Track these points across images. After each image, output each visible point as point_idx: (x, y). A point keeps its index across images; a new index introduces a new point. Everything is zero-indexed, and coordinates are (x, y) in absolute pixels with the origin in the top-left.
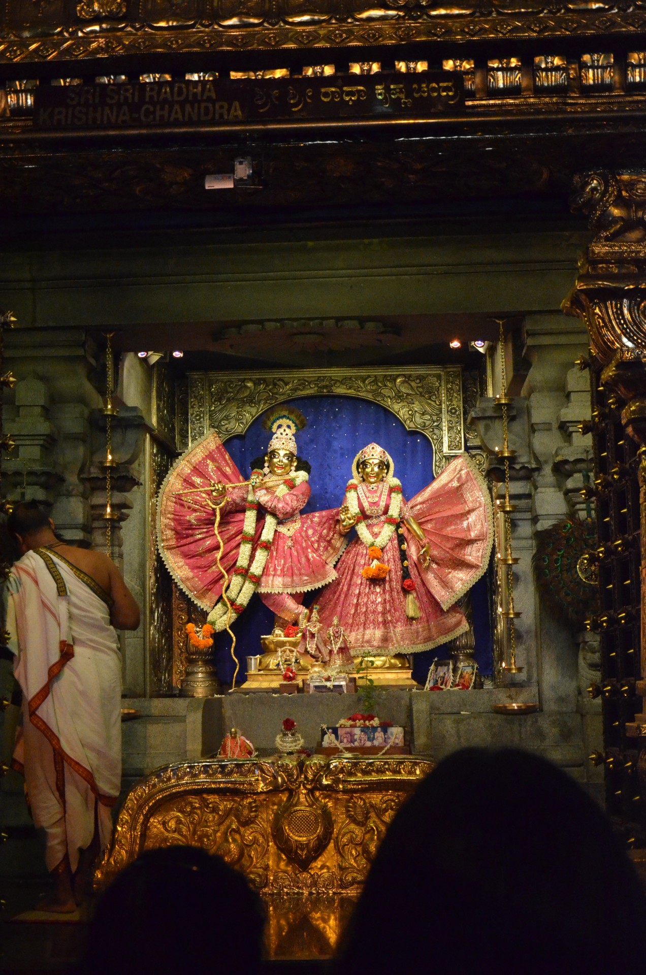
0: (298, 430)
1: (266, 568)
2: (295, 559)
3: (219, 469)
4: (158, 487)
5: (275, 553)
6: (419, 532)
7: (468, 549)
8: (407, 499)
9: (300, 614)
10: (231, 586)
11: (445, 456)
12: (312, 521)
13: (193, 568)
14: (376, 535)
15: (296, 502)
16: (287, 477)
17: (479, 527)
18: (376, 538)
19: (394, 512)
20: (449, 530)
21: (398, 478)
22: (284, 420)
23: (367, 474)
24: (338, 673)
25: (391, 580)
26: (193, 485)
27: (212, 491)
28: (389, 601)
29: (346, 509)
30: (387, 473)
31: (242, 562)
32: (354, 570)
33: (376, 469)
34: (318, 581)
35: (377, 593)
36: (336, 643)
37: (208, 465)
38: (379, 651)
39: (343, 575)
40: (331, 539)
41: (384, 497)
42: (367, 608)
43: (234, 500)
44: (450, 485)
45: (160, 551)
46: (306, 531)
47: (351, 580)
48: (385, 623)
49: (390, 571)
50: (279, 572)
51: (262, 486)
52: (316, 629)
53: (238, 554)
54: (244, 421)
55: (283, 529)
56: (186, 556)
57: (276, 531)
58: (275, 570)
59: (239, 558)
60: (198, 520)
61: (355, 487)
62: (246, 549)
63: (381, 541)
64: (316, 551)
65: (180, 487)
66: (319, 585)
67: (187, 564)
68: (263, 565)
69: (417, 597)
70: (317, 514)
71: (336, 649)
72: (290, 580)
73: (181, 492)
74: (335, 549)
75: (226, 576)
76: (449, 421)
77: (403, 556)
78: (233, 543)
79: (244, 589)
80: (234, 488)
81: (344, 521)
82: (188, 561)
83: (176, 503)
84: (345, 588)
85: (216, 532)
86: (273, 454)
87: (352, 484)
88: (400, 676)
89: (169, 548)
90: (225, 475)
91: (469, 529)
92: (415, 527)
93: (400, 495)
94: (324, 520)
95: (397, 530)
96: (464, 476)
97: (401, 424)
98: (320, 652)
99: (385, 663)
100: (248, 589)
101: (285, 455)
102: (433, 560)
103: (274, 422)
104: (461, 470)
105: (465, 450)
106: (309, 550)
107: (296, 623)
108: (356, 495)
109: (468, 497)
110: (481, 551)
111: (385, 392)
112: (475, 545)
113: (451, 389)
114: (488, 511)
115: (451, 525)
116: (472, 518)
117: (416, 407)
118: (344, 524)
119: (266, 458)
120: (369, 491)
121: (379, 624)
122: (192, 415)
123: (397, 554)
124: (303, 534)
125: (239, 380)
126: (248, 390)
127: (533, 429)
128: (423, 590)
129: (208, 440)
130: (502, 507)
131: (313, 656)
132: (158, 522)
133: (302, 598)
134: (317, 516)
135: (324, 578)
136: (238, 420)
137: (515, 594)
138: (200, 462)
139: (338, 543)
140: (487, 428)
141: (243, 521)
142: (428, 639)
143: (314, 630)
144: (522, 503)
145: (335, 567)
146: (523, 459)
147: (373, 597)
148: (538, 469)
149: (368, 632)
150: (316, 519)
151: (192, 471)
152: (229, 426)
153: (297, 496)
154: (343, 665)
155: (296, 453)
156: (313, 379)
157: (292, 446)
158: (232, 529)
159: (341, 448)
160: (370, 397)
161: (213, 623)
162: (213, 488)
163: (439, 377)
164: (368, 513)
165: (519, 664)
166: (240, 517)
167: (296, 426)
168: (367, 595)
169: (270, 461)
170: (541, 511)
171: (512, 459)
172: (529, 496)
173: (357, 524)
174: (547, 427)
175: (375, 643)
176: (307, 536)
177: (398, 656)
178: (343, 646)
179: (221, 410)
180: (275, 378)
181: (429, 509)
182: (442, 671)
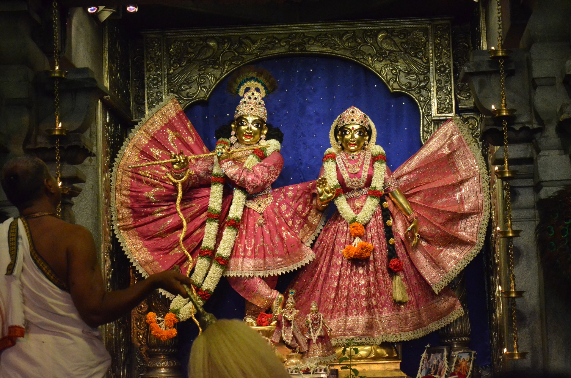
0: (267, 93)
1: (234, 249)
2: (267, 239)
3: (180, 139)
4: (112, 160)
5: (244, 232)
6: (406, 206)
7: (462, 225)
8: (391, 168)
9: (273, 300)
10: (196, 270)
11: (433, 120)
12: (285, 196)
13: (153, 250)
14: (357, 210)
15: (267, 174)
16: (257, 147)
17: (473, 199)
18: (358, 213)
19: (377, 183)
20: (440, 203)
21: (380, 145)
22: (252, 82)
23: (347, 141)
24: (317, 364)
25: (375, 260)
26: (151, 157)
27: (173, 163)
28: (374, 284)
29: (324, 181)
30: (369, 140)
31: (208, 242)
32: (333, 249)
33: (357, 136)
34: (294, 262)
35: (360, 275)
36: (315, 331)
37: (167, 135)
38: (363, 340)
39: (321, 256)
40: (308, 215)
41: (366, 167)
42: (349, 291)
43: (197, 174)
44: (440, 152)
45: (115, 232)
46: (279, 207)
47: (330, 261)
48: (369, 308)
49: (374, 250)
50: (249, 253)
51: (229, 157)
52: (293, 315)
53: (203, 234)
54: (207, 85)
55: (252, 205)
56: (145, 237)
57: (245, 207)
58: (245, 251)
59: (205, 239)
60: (158, 196)
61: (333, 157)
62: (211, 228)
63: (363, 216)
64: (290, 229)
65: (137, 159)
66: (294, 267)
67: (146, 246)
68: (231, 245)
69: (405, 279)
70: (291, 188)
71: (315, 337)
72: (262, 262)
73: (138, 165)
74: (312, 227)
75: (191, 259)
76: (438, 81)
77: (389, 232)
78: (197, 222)
79: (210, 272)
80: (197, 160)
81: (321, 194)
82: (147, 243)
83: (132, 177)
84: (324, 270)
85: (178, 209)
86: (241, 120)
87: (330, 154)
88: (388, 367)
89: (126, 229)
90: (187, 145)
91: (462, 201)
92: (401, 200)
93: (384, 165)
94: (299, 194)
95: (381, 204)
96: (455, 142)
97: (383, 85)
98: (297, 341)
99: (370, 352)
100: (216, 272)
101: (254, 122)
102: (422, 237)
103: (242, 84)
104: (452, 135)
105: (456, 113)
106: (283, 228)
107: (269, 310)
108: (334, 166)
109: (461, 165)
110: (476, 225)
111: (365, 49)
112: (470, 219)
113: (440, 44)
114: (484, 180)
115: (442, 197)
116: (466, 189)
117: (401, 65)
118: (322, 198)
119: (233, 126)
120: (349, 160)
121: (363, 309)
122: (148, 79)
123: (382, 231)
124: (276, 210)
125: (201, 39)
126: (211, 51)
127: (534, 84)
128: (411, 271)
129: (167, 107)
130: (501, 174)
131: (289, 347)
132: (112, 200)
133: (276, 282)
134: (290, 191)
135: (300, 259)
136: (199, 84)
137: (516, 271)
138: (158, 131)
139: (315, 219)
140: (482, 85)
141: (208, 196)
142: (418, 326)
143: (290, 317)
144: (522, 168)
145: (312, 246)
146: (524, 119)
147: (355, 279)
148: (541, 130)
149: (350, 318)
150: (290, 194)
151: (150, 141)
152: (191, 91)
153: (268, 167)
154: (324, 356)
155: (266, 119)
156: (283, 36)
157: (262, 112)
158: (196, 206)
159: (317, 114)
160: (348, 55)
161: (177, 312)
162: (174, 160)
163: (425, 31)
164: (348, 185)
165: (523, 349)
166: (205, 192)
167: (265, 88)
168: (349, 277)
169: (238, 128)
170: (544, 177)
171: (511, 119)
172: (530, 161)
173: (336, 198)
174: (550, 82)
175: (359, 331)
176: (280, 212)
177: (385, 345)
178: (323, 334)
179: (181, 73)
180: (240, 36)
181: (417, 180)
182: (435, 359)
